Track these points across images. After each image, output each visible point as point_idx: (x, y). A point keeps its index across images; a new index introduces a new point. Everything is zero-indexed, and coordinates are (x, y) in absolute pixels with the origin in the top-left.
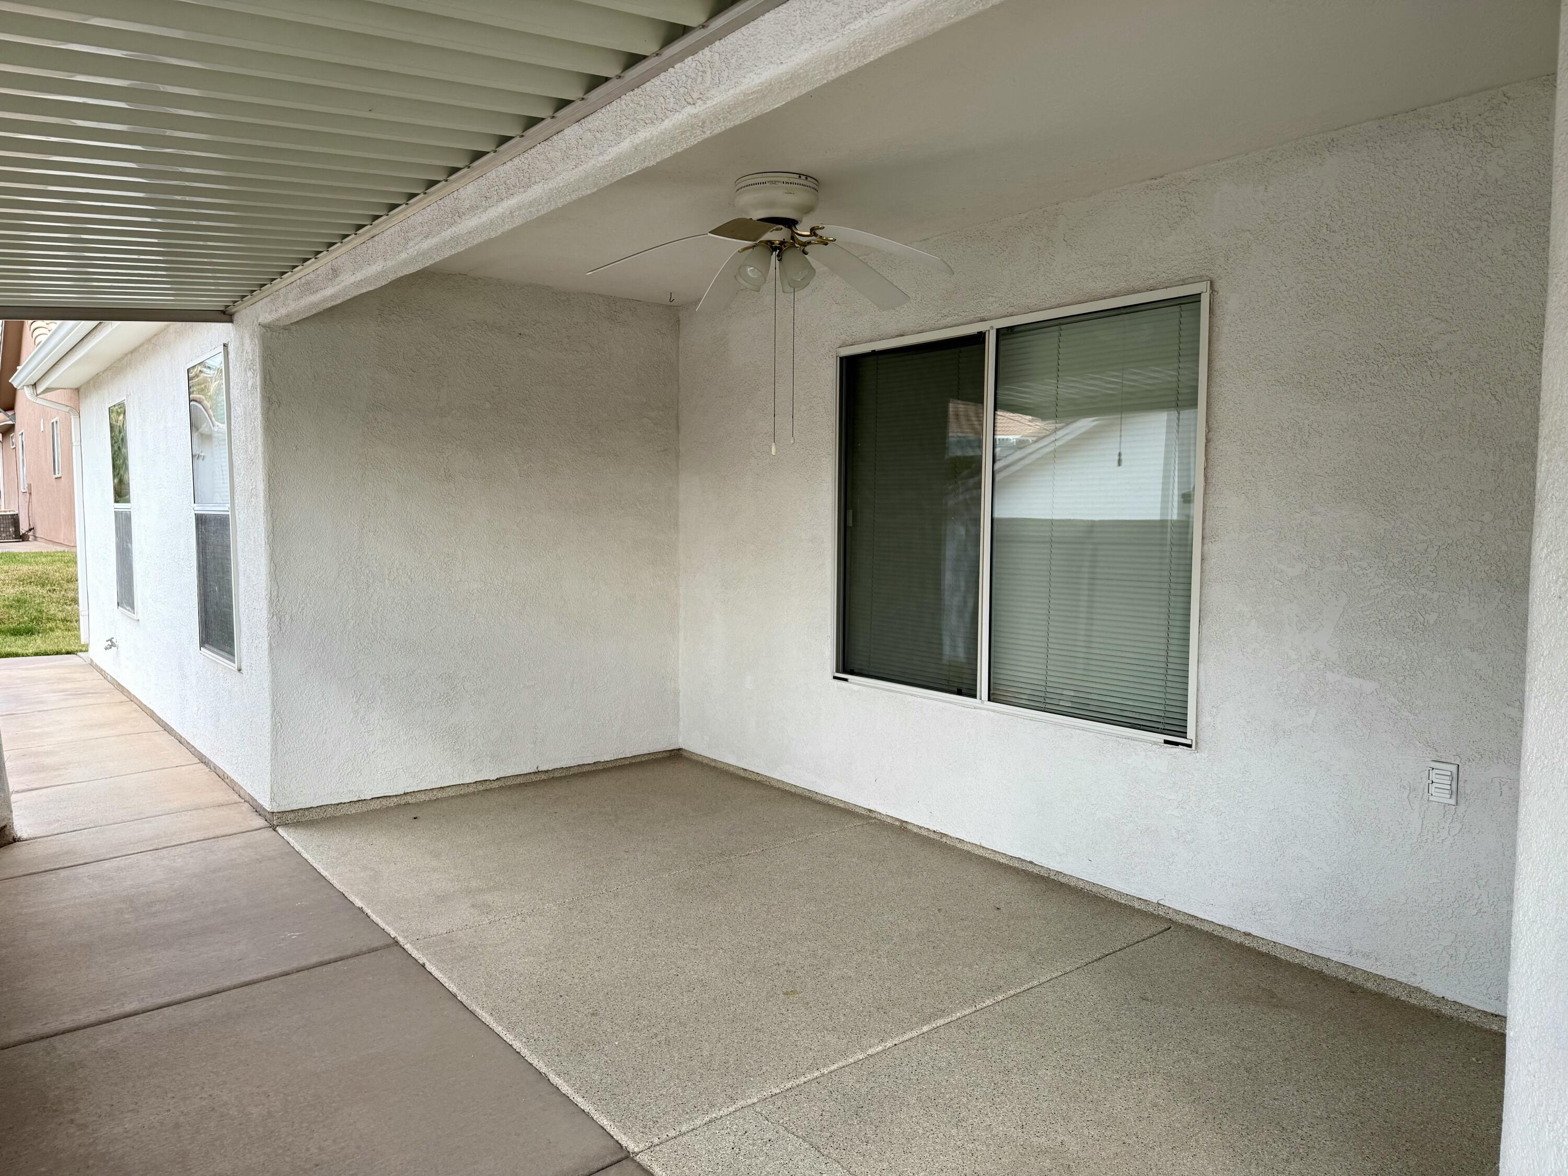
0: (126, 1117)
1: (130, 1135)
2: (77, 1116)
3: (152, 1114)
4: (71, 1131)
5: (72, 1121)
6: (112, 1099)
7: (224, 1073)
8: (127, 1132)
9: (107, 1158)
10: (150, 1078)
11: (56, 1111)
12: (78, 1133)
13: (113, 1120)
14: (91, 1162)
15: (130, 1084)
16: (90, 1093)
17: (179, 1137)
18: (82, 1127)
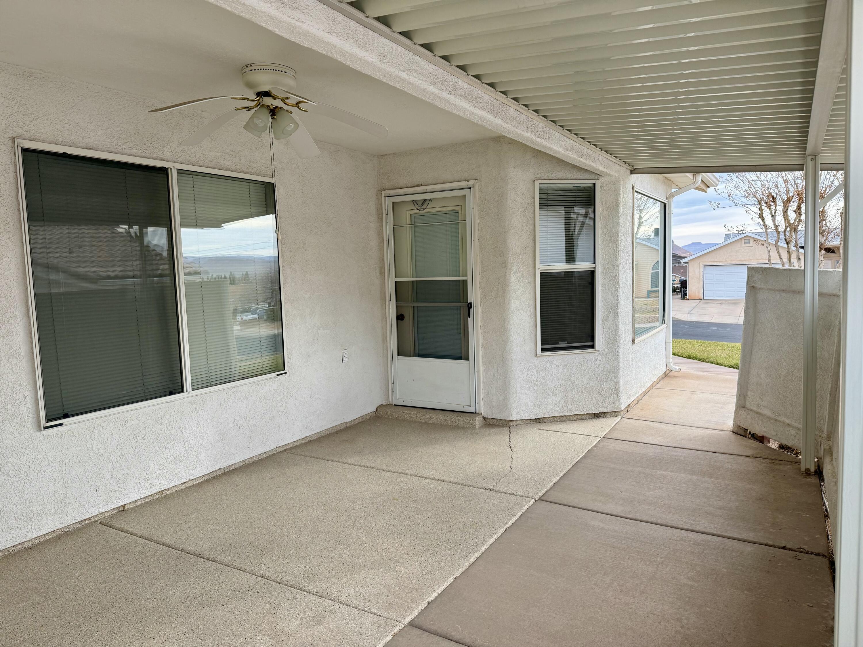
0: (658, 612)
1: (663, 601)
2: (678, 628)
3: (647, 606)
4: (685, 621)
5: (682, 627)
6: (656, 627)
7: (598, 606)
8: (663, 604)
9: (680, 597)
10: (630, 627)
11: (686, 639)
12: (683, 618)
13: (665, 615)
14: (687, 599)
15: (642, 630)
16: (664, 638)
17: (645, 587)
18: (680, 620)
